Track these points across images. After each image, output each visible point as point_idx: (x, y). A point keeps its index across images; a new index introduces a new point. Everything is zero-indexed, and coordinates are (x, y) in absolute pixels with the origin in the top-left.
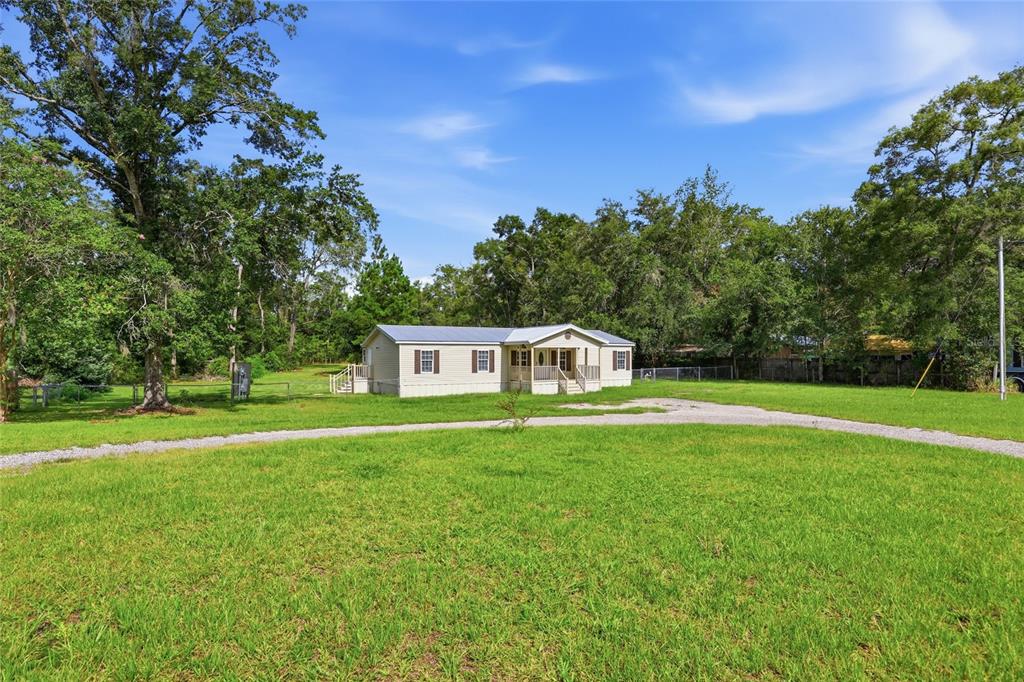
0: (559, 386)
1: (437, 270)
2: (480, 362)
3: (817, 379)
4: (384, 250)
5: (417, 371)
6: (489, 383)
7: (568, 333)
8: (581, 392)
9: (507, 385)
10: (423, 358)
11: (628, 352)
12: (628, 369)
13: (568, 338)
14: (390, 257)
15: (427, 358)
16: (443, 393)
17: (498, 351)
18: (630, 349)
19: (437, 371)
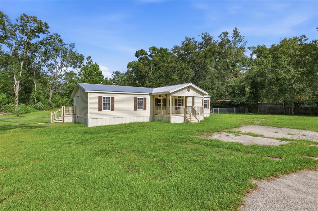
0: (185, 118)
1: (113, 73)
2: (138, 104)
3: (291, 113)
4: (91, 61)
5: (100, 110)
6: (144, 116)
7: (189, 88)
8: (197, 121)
9: (153, 118)
10: (104, 101)
11: (208, 100)
12: (208, 108)
13: (189, 91)
14: (94, 64)
15: (107, 101)
16: (117, 123)
17: (148, 98)
18: (209, 99)
19: (113, 109)
